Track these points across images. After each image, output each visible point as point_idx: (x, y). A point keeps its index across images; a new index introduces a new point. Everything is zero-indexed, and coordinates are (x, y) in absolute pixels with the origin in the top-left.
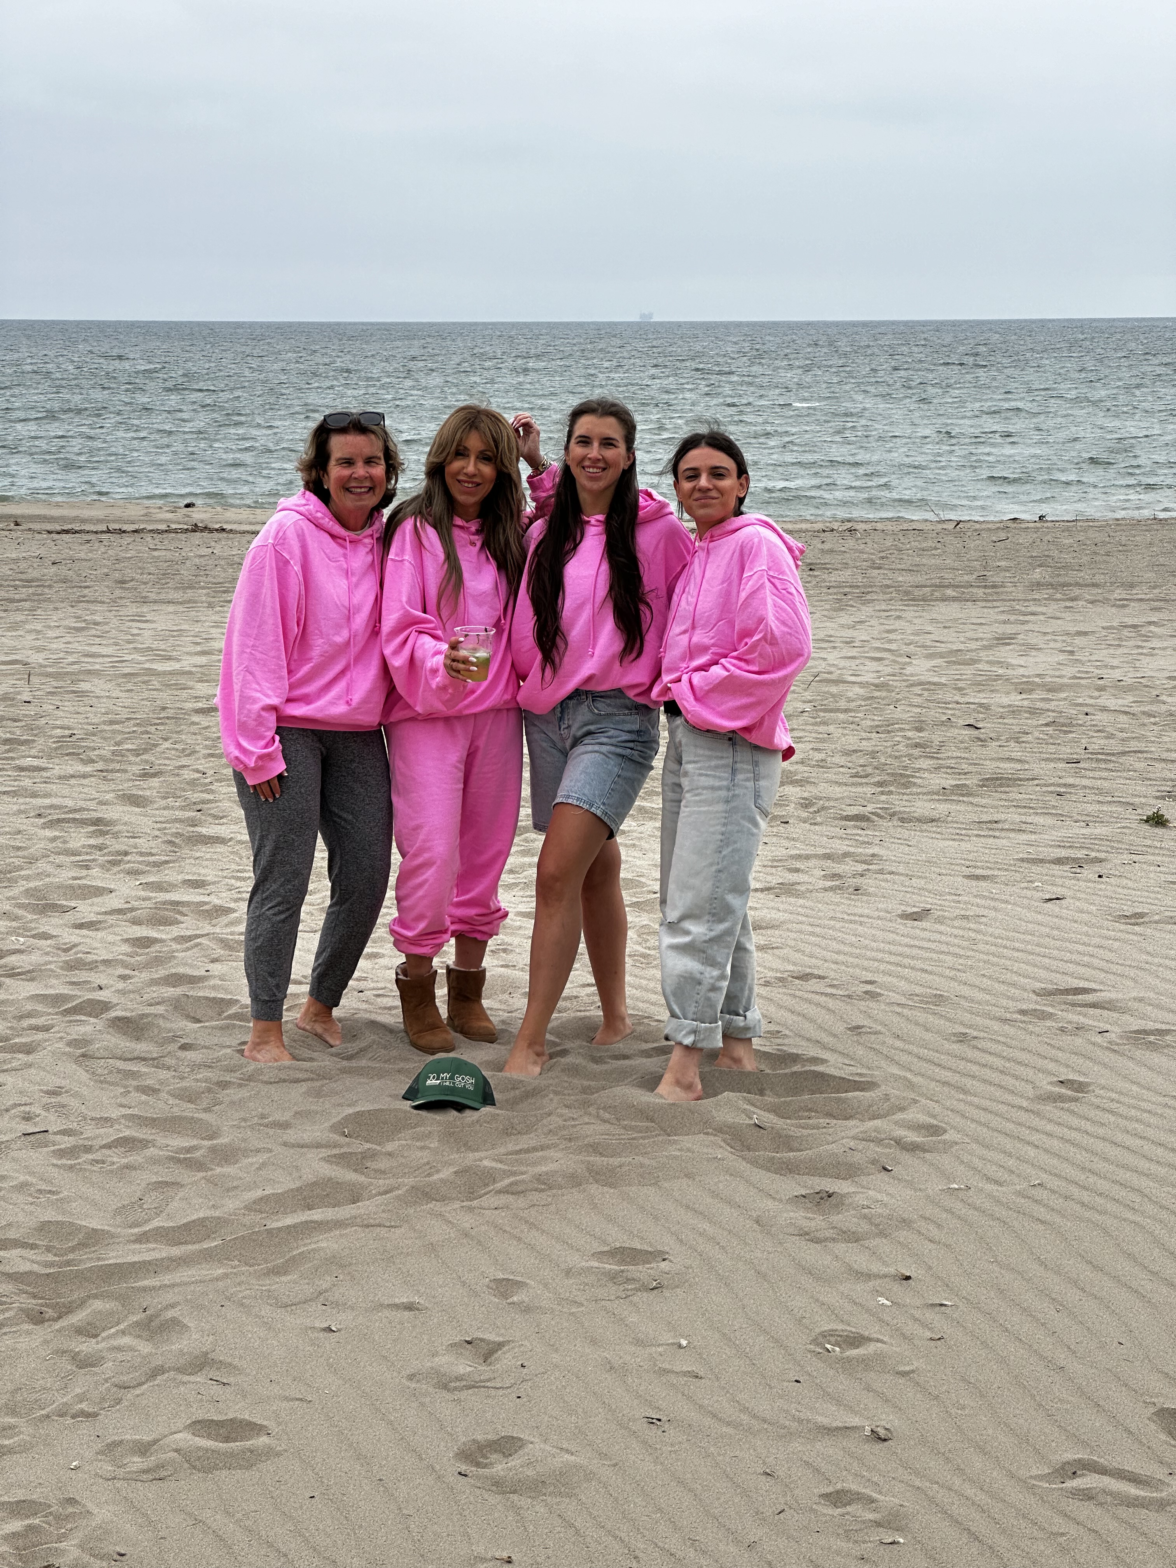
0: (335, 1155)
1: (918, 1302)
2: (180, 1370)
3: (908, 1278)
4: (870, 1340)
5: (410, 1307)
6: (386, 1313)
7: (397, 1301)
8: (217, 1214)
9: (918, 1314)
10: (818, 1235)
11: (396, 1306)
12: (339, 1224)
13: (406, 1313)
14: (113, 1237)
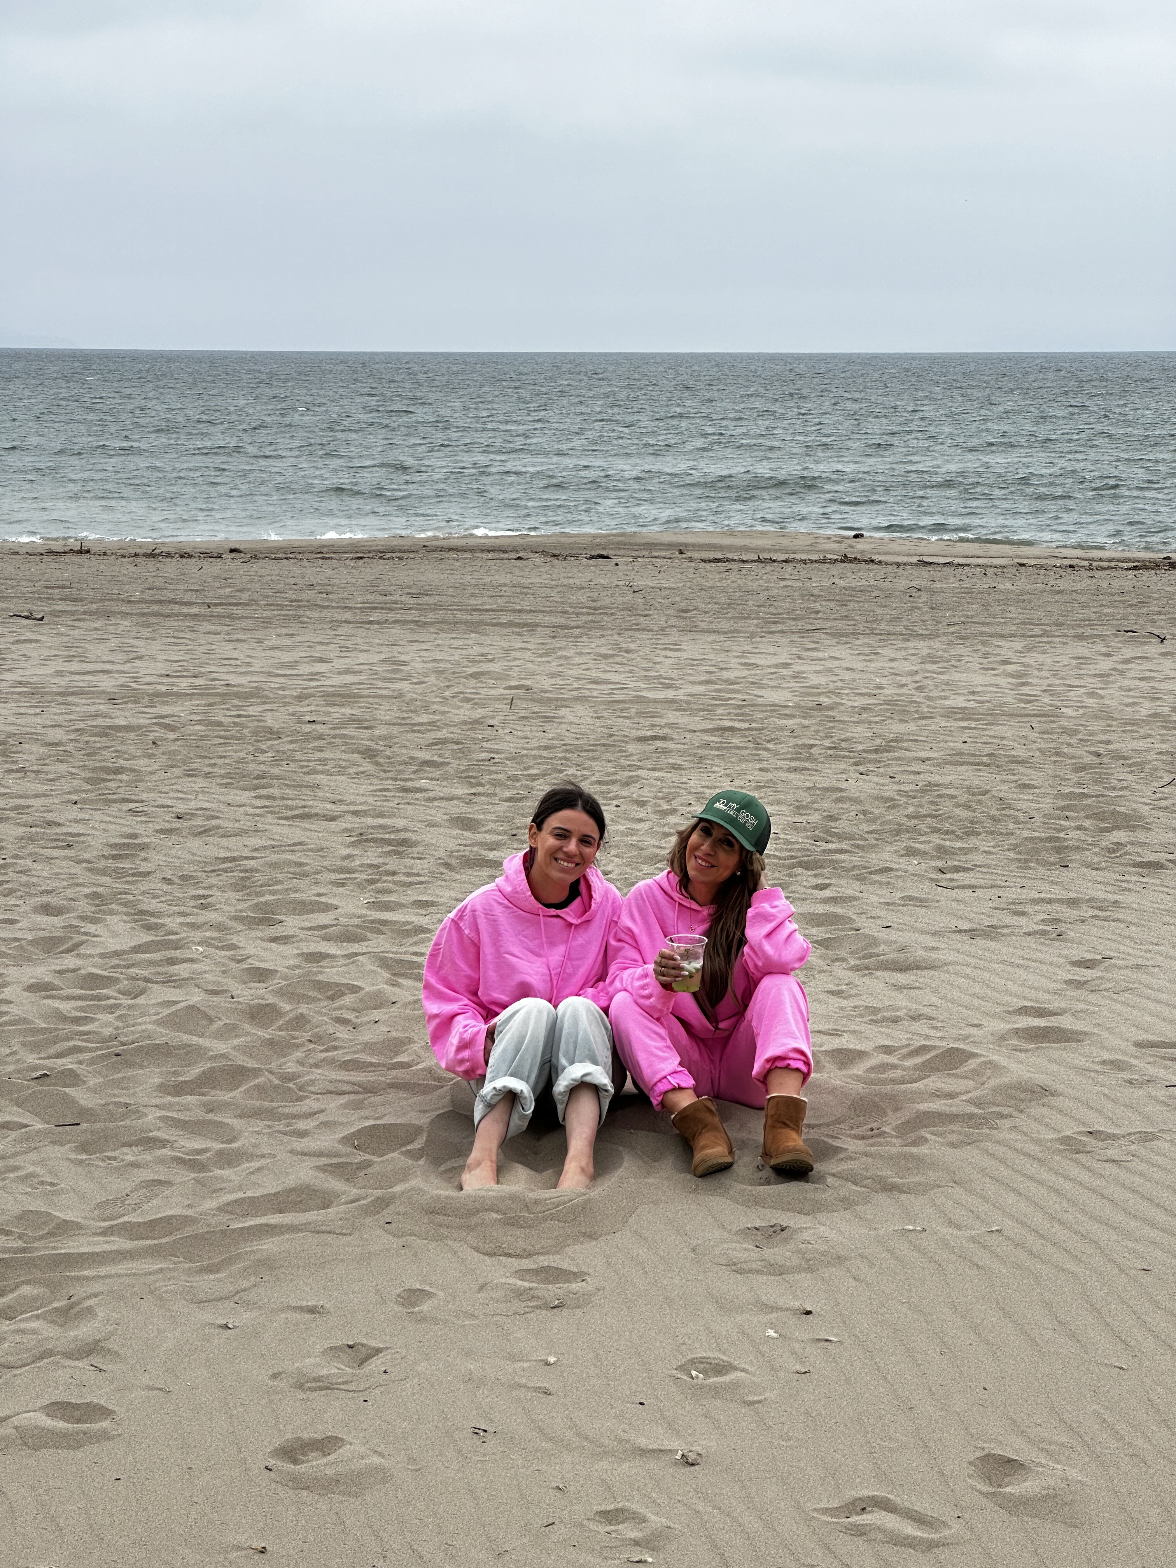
0: (331, 1165)
1: (806, 1336)
2: (68, 1355)
3: (808, 1313)
4: (736, 1369)
5: (312, 1310)
6: (289, 1315)
7: (305, 1304)
8: (190, 1212)
9: (797, 1347)
10: (744, 1266)
11: (301, 1309)
12: (292, 1229)
13: (308, 1316)
14: (81, 1228)
